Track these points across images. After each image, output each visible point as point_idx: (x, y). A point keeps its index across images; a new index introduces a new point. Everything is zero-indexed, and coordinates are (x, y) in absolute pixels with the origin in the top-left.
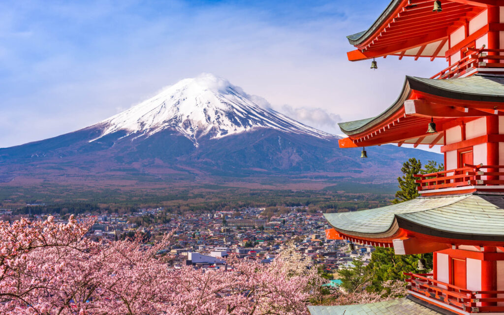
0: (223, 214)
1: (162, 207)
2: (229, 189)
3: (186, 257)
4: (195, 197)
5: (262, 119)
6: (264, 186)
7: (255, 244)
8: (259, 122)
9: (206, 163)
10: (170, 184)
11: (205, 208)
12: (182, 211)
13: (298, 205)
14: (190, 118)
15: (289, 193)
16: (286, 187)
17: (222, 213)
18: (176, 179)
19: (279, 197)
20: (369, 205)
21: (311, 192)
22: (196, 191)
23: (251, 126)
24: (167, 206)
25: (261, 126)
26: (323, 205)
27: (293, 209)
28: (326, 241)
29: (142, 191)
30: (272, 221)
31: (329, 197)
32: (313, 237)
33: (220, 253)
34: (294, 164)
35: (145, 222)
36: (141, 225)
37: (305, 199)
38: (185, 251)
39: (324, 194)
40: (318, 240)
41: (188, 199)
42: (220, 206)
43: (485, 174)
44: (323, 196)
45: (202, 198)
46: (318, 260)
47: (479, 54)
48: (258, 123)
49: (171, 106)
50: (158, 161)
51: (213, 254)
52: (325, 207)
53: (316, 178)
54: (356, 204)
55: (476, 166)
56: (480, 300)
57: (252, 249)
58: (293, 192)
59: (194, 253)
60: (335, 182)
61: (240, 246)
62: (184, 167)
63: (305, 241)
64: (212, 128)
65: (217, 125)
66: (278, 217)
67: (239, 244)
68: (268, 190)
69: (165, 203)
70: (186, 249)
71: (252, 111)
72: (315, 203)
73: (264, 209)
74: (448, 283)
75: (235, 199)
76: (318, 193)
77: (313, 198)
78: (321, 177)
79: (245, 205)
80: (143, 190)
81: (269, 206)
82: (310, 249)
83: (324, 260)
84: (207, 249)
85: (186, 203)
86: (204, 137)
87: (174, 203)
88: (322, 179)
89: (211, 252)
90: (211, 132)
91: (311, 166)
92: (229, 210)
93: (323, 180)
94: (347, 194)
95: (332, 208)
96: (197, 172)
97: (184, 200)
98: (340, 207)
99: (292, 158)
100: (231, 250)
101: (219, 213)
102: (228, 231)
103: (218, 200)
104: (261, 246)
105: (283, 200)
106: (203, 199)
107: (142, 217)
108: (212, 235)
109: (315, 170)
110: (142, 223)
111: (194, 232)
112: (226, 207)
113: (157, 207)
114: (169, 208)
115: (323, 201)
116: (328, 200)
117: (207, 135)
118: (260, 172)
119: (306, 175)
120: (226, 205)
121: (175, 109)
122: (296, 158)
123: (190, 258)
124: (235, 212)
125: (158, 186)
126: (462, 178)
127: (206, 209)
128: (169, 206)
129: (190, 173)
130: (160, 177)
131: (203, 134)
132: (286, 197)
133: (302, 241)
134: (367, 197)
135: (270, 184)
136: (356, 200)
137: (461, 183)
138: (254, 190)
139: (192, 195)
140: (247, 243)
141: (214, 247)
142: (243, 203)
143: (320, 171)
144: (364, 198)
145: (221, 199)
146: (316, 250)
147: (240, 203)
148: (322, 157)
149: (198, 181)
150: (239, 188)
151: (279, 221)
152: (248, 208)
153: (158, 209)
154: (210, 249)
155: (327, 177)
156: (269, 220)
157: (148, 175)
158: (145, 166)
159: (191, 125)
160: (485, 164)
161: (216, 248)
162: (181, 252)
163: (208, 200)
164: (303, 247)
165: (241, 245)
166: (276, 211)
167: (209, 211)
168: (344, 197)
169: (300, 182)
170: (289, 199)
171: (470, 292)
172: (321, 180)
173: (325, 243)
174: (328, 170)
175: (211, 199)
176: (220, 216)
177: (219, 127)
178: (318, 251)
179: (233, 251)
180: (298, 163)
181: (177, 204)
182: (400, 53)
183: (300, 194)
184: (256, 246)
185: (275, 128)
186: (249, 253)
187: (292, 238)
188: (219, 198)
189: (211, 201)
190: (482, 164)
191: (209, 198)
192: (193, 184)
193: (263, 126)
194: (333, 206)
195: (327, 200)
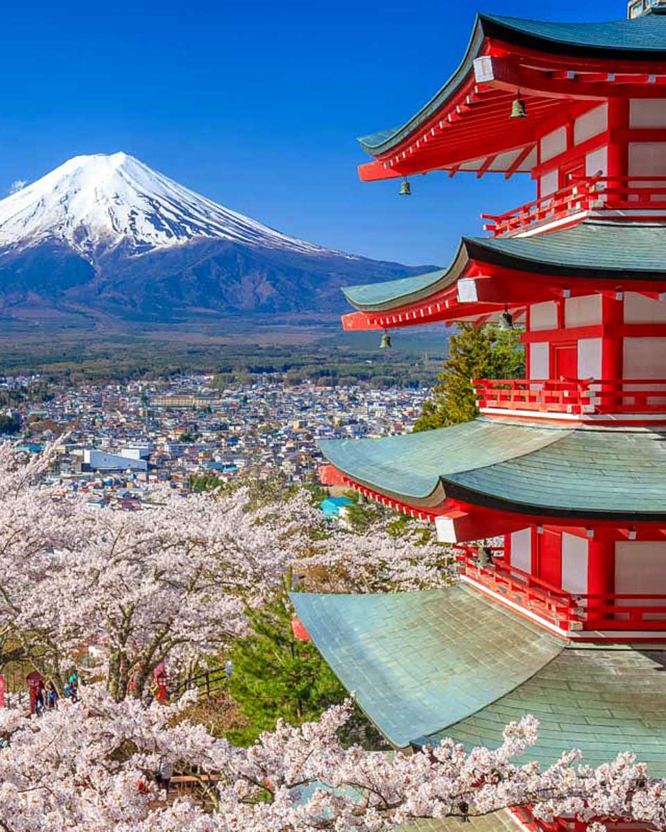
0: (142, 385)
1: (41, 373)
2: (153, 344)
3: (80, 458)
4: (96, 357)
5: (207, 224)
6: (211, 338)
7: (197, 437)
8: (203, 229)
9: (114, 300)
10: (53, 336)
11: (113, 375)
12: (72, 380)
13: (270, 370)
14: (85, 223)
15: (254, 350)
16: (249, 341)
17: (140, 385)
18: (63, 327)
19: (236, 357)
20: (392, 370)
21: (293, 348)
22: (97, 348)
23: (189, 236)
24: (47, 373)
25: (207, 236)
26: (313, 371)
27: (261, 379)
28: (317, 432)
29: (6, 347)
30: (224, 398)
31: (323, 356)
32: (296, 425)
33: (138, 451)
34: (263, 301)
35: (11, 400)
36: (5, 403)
37: (281, 361)
38: (80, 448)
39: (314, 352)
40: (304, 430)
41: (83, 360)
42: (138, 373)
43: (598, 394)
44: (313, 355)
45: (108, 358)
46: (304, 463)
47: (591, 186)
48: (201, 231)
49: (54, 203)
50: (33, 297)
51: (125, 454)
52: (316, 373)
53: (301, 323)
54: (371, 368)
55: (582, 381)
56: (585, 610)
57: (191, 445)
58: (261, 349)
59: (93, 450)
60: (333, 331)
61: (170, 439)
62: (77, 307)
63: (281, 432)
64: (123, 240)
65: (131, 233)
66: (234, 390)
67: (170, 436)
68: (217, 345)
69: (44, 368)
70: (80, 444)
71: (191, 211)
72: (298, 366)
73: (212, 377)
74: (530, 573)
75: (163, 360)
76: (305, 350)
77: (295, 358)
78: (310, 323)
79: (179, 371)
80: (8, 345)
81: (220, 372)
82: (290, 445)
83: (313, 465)
84: (116, 444)
85: (80, 368)
86: (108, 255)
87: (60, 368)
88: (310, 325)
89: (123, 450)
90: (122, 247)
91: (292, 304)
92: (153, 380)
93: (313, 327)
94: (355, 352)
95: (328, 375)
96: (98, 314)
97: (77, 362)
98: (343, 374)
99: (258, 290)
100: (155, 446)
101: (136, 384)
102: (151, 414)
103: (133, 362)
104: (206, 441)
105: (244, 361)
106: (108, 361)
107: (7, 391)
108: (124, 420)
109: (299, 311)
110: (7, 400)
111: (94, 416)
112: (147, 373)
113: (32, 374)
114: (51, 375)
115: (312, 364)
116: (322, 361)
117: (115, 252)
118: (206, 315)
119: (282, 318)
120: (147, 371)
121: (61, 208)
122: (266, 290)
123: (87, 460)
124: (163, 383)
125: (33, 339)
126: (558, 398)
127: (114, 377)
128: (52, 373)
129: (86, 317)
130: (37, 323)
131: (107, 251)
132: (249, 358)
133: (276, 431)
134: (389, 356)
135: (222, 335)
136: (370, 362)
137: (556, 406)
138: (195, 345)
139: (89, 354)
140: (182, 435)
141: (127, 441)
142: (176, 367)
143: (307, 312)
144: (384, 358)
145: (138, 361)
146: (300, 448)
147: (171, 367)
148: (311, 288)
149: (100, 330)
150: (169, 342)
151: (236, 397)
152: (184, 375)
153: (33, 377)
154: (120, 444)
155: (320, 323)
156: (220, 396)
157: (16, 319)
158: (11, 305)
159: (87, 235)
160: (598, 376)
161: (130, 442)
162: (71, 450)
163: (117, 362)
164: (279, 442)
165: (173, 438)
166: (232, 380)
167: (118, 382)
168: (351, 356)
169: (272, 331)
170: (255, 361)
171: (567, 595)
172: (308, 328)
173: (316, 434)
174: (322, 311)
175: (122, 360)
176: (138, 388)
177: (135, 238)
178: (303, 449)
179: (158, 448)
180: (269, 298)
181: (65, 369)
182: (451, 168)
183: (272, 351)
184: (199, 440)
185: (230, 238)
186: (186, 451)
187: (259, 426)
188: (135, 358)
189: (121, 363)
190: (592, 378)
191: (118, 359)
192: (90, 335)
193: (210, 236)
194: (330, 372)
195: (320, 362)
